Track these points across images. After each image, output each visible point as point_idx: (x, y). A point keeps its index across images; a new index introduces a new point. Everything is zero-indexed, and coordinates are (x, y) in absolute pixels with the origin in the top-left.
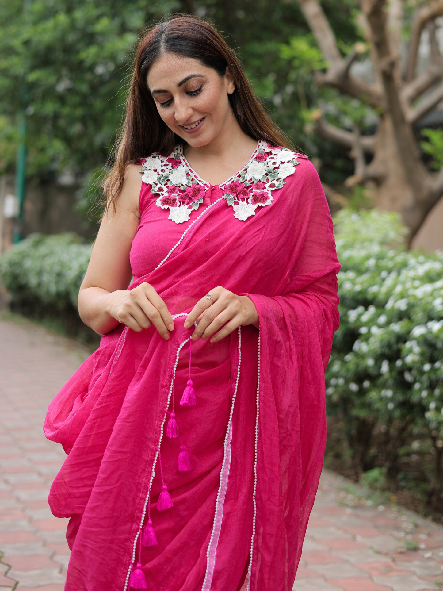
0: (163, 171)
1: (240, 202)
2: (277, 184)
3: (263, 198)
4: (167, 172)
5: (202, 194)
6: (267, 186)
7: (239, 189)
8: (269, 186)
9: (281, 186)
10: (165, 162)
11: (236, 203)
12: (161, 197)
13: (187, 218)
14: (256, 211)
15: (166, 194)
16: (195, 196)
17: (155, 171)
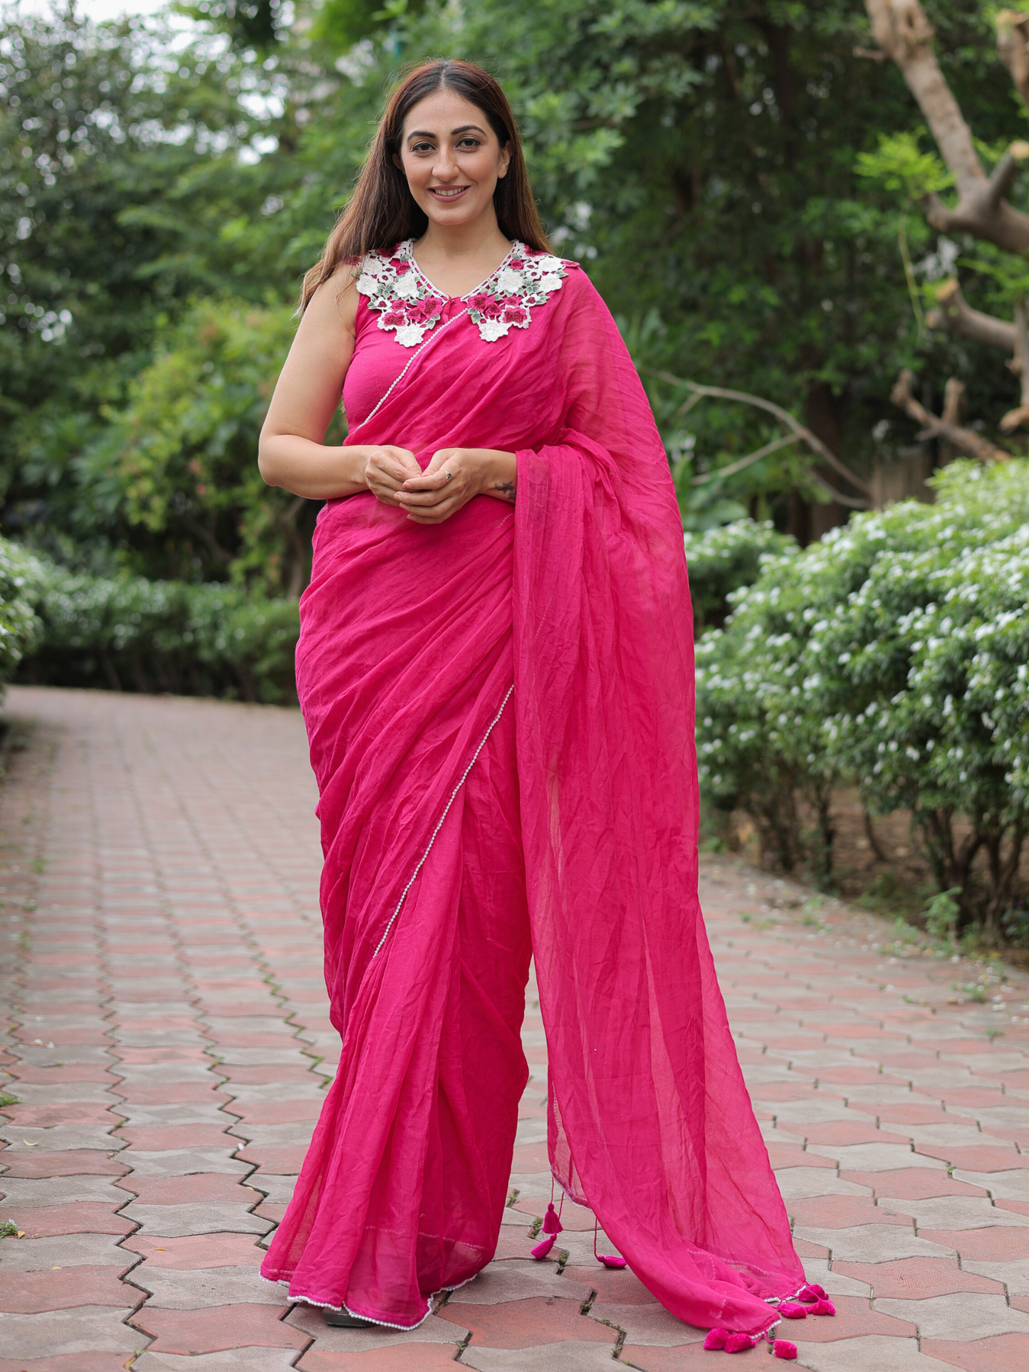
0: (385, 277)
1: (489, 320)
2: (537, 298)
3: (519, 316)
4: (390, 280)
5: (439, 308)
6: (524, 300)
7: (487, 303)
8: (528, 301)
9: (544, 302)
10: (388, 266)
11: (483, 321)
12: (383, 314)
13: (420, 340)
14: (509, 330)
15: (390, 310)
16: (429, 312)
17: (375, 277)
